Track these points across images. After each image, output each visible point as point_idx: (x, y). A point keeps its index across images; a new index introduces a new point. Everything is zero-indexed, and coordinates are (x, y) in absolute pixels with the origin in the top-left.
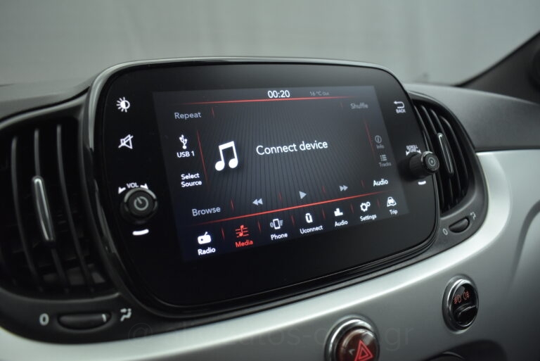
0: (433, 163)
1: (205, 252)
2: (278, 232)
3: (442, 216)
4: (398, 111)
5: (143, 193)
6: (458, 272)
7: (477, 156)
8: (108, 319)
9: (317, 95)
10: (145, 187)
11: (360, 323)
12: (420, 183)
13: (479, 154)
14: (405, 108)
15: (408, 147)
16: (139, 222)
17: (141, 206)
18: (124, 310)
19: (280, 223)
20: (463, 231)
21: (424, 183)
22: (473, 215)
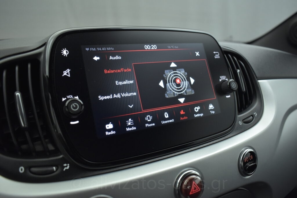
0: (234, 86)
1: (109, 133)
2: (149, 123)
3: (239, 114)
4: (216, 57)
5: (76, 101)
6: (247, 145)
7: (258, 82)
8: (57, 170)
9: (171, 48)
10: (77, 98)
11: (194, 172)
12: (227, 97)
14: (219, 56)
15: (221, 77)
16: (74, 117)
17: (75, 108)
18: (65, 165)
19: (151, 118)
20: (250, 123)
21: (229, 96)
22: (256, 114)
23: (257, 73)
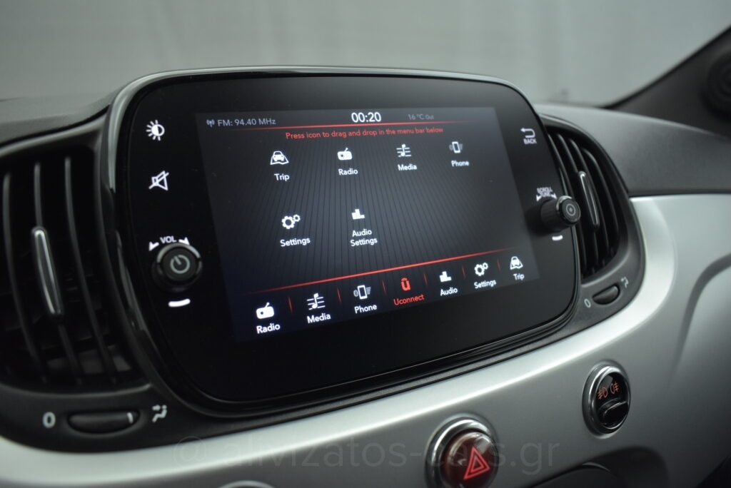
0: (572, 211)
2: (364, 303)
3: (583, 282)
4: (526, 142)
5: (182, 249)
6: (604, 356)
7: (631, 203)
8: (136, 420)
9: (418, 120)
10: (185, 242)
11: (474, 424)
12: (555, 238)
13: (634, 200)
14: (536, 138)
15: (539, 190)
16: (178, 290)
17: (180, 267)
18: (157, 408)
19: (367, 291)
20: (612, 302)
21: (560, 238)
22: (625, 281)
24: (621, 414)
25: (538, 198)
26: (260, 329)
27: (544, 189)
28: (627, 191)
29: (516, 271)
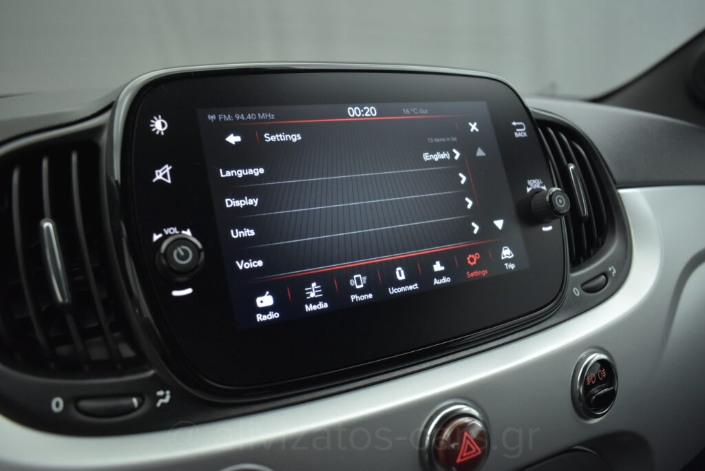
0: (562, 204)
1: (265, 318)
2: (360, 292)
3: (572, 272)
4: (517, 135)
5: (185, 241)
6: (592, 343)
7: (619, 194)
8: (140, 405)
9: (412, 114)
10: (188, 233)
11: (466, 409)
12: (545, 229)
13: (621, 191)
14: (526, 131)
15: (529, 182)
16: (181, 279)
17: (183, 258)
18: (160, 393)
19: (363, 280)
20: (599, 291)
21: (550, 228)
22: (613, 270)
23: (616, 171)
24: (608, 399)
25: (529, 190)
26: (259, 317)
27: (534, 181)
28: (615, 183)
29: (508, 261)
